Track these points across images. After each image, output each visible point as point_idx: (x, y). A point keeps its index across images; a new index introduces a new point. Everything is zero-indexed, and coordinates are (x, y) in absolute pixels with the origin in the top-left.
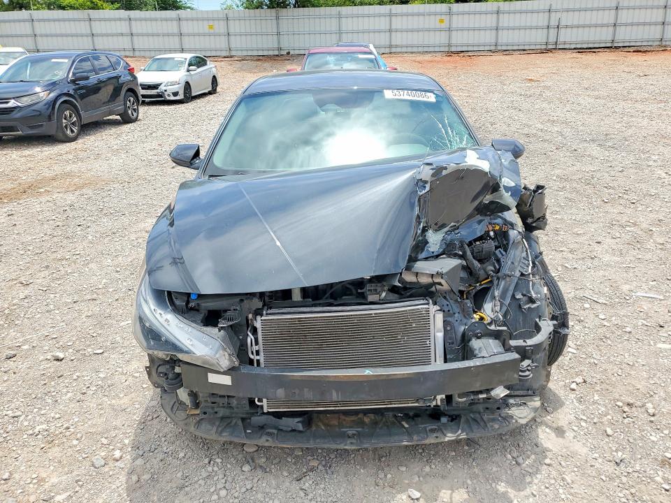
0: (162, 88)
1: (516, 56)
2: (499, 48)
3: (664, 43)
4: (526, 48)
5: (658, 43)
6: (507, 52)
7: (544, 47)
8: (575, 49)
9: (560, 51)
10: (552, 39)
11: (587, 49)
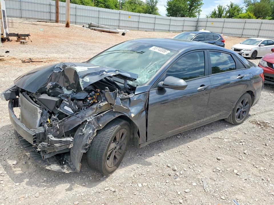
0: (242, 51)
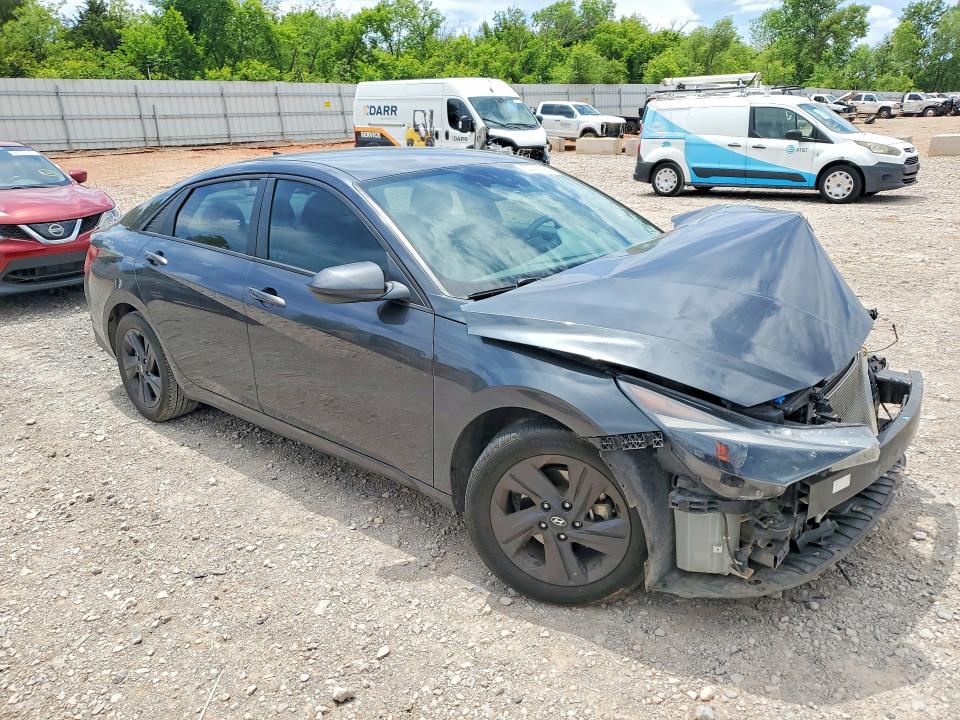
1: (108, 157)
2: (75, 147)
3: (286, 138)
4: (117, 146)
5: (280, 138)
6: (91, 153)
7: (142, 144)
8: (183, 146)
9: (169, 150)
10: (151, 134)
11: (199, 145)
